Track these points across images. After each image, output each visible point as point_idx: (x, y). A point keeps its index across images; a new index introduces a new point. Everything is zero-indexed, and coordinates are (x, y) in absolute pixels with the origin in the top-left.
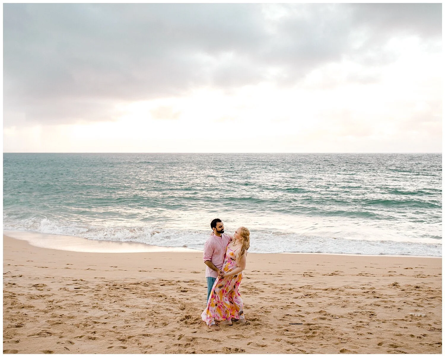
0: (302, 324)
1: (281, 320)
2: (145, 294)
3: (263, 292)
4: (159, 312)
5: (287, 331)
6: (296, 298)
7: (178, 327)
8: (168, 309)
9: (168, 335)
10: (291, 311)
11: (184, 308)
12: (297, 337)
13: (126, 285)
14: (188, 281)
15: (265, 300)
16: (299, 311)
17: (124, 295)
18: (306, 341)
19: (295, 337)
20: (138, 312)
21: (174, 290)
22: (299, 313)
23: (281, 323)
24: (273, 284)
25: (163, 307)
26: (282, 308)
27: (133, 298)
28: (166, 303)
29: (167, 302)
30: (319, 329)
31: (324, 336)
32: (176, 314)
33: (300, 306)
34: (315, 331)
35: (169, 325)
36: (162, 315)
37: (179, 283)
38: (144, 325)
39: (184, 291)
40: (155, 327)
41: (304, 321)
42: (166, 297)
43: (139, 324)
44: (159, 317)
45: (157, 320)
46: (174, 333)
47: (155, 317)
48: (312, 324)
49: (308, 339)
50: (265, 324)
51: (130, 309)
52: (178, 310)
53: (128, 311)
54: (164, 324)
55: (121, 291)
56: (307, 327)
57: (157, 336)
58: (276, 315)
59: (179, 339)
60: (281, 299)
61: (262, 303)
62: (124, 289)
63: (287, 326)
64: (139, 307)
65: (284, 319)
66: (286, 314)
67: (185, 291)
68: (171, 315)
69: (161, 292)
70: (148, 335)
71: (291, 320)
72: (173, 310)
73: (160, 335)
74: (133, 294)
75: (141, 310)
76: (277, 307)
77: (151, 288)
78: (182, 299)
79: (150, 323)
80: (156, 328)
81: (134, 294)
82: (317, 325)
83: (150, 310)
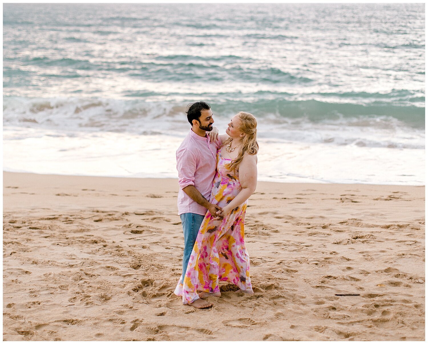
0: (359, 295)
1: (318, 287)
2: (67, 238)
3: (276, 232)
4: (93, 273)
5: (334, 309)
6: (337, 243)
7: (130, 304)
8: (109, 267)
9: (111, 320)
10: (334, 270)
11: (139, 264)
12: (355, 322)
13: (33, 222)
14: (142, 213)
15: (284, 247)
16: (349, 268)
17: (30, 240)
18: (374, 331)
19: (351, 322)
20: (54, 275)
21: (119, 229)
22: (349, 273)
23: (319, 293)
24: (292, 218)
25: (100, 264)
26: (316, 264)
27: (45, 247)
28: (106, 255)
29: (107, 253)
30: (392, 305)
31: (406, 319)
32: (125, 276)
33: (348, 260)
34: (385, 308)
35: (113, 299)
36: (98, 279)
37: (126, 217)
38: (64, 299)
39: (136, 232)
40: (87, 304)
41: (361, 288)
42: (104, 244)
43: (57, 299)
44: (94, 283)
45: (90, 289)
46: (123, 317)
47: (85, 284)
48: (377, 295)
49: (375, 327)
50: (290, 296)
51: (40, 267)
52: (128, 269)
53: (37, 272)
54: (102, 297)
55: (24, 233)
56: (371, 302)
57: (91, 322)
58: (307, 277)
59: (132, 329)
60: (311, 246)
61: (280, 254)
62: (30, 228)
63: (331, 299)
64: (56, 264)
65: (323, 285)
66: (326, 275)
67: (138, 231)
68: (115, 278)
69: (96, 235)
70: (73, 321)
71: (339, 287)
72: (118, 269)
73: (97, 321)
74: (46, 237)
75: (59, 270)
76: (307, 261)
77: (77, 226)
78: (135, 246)
79: (77, 295)
80: (89, 305)
81: (47, 239)
82: (386, 298)
83: (77, 270)
